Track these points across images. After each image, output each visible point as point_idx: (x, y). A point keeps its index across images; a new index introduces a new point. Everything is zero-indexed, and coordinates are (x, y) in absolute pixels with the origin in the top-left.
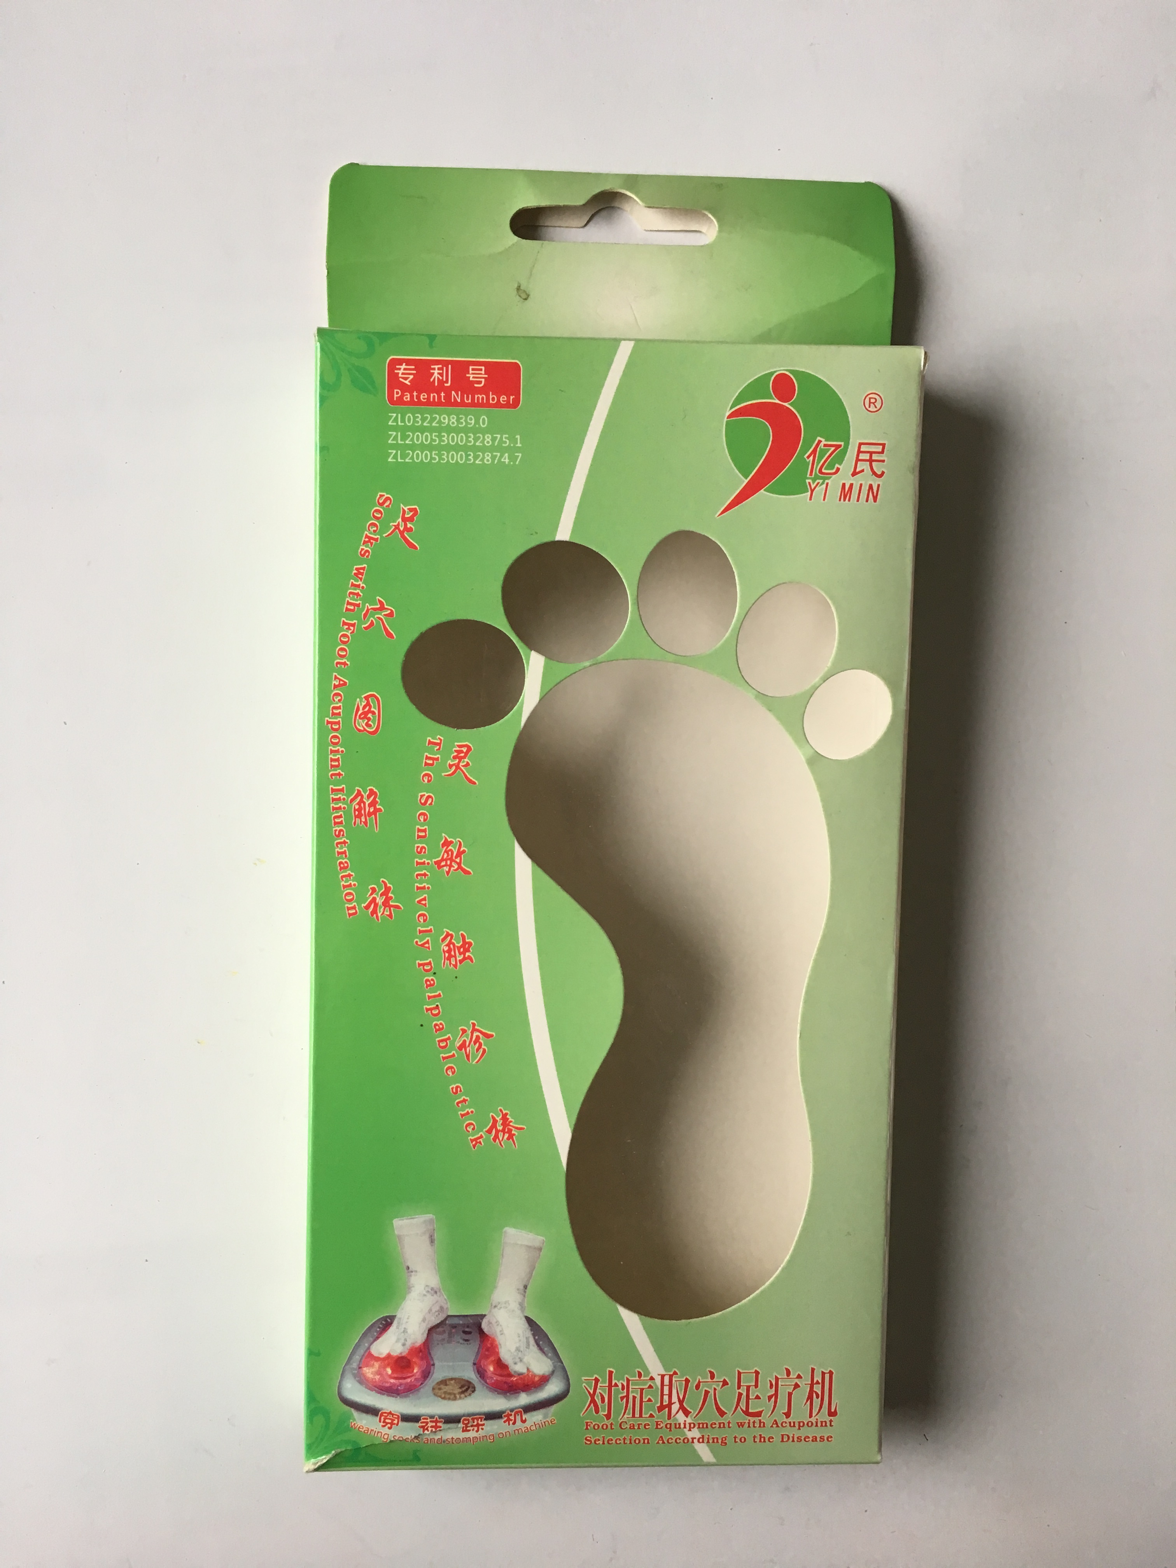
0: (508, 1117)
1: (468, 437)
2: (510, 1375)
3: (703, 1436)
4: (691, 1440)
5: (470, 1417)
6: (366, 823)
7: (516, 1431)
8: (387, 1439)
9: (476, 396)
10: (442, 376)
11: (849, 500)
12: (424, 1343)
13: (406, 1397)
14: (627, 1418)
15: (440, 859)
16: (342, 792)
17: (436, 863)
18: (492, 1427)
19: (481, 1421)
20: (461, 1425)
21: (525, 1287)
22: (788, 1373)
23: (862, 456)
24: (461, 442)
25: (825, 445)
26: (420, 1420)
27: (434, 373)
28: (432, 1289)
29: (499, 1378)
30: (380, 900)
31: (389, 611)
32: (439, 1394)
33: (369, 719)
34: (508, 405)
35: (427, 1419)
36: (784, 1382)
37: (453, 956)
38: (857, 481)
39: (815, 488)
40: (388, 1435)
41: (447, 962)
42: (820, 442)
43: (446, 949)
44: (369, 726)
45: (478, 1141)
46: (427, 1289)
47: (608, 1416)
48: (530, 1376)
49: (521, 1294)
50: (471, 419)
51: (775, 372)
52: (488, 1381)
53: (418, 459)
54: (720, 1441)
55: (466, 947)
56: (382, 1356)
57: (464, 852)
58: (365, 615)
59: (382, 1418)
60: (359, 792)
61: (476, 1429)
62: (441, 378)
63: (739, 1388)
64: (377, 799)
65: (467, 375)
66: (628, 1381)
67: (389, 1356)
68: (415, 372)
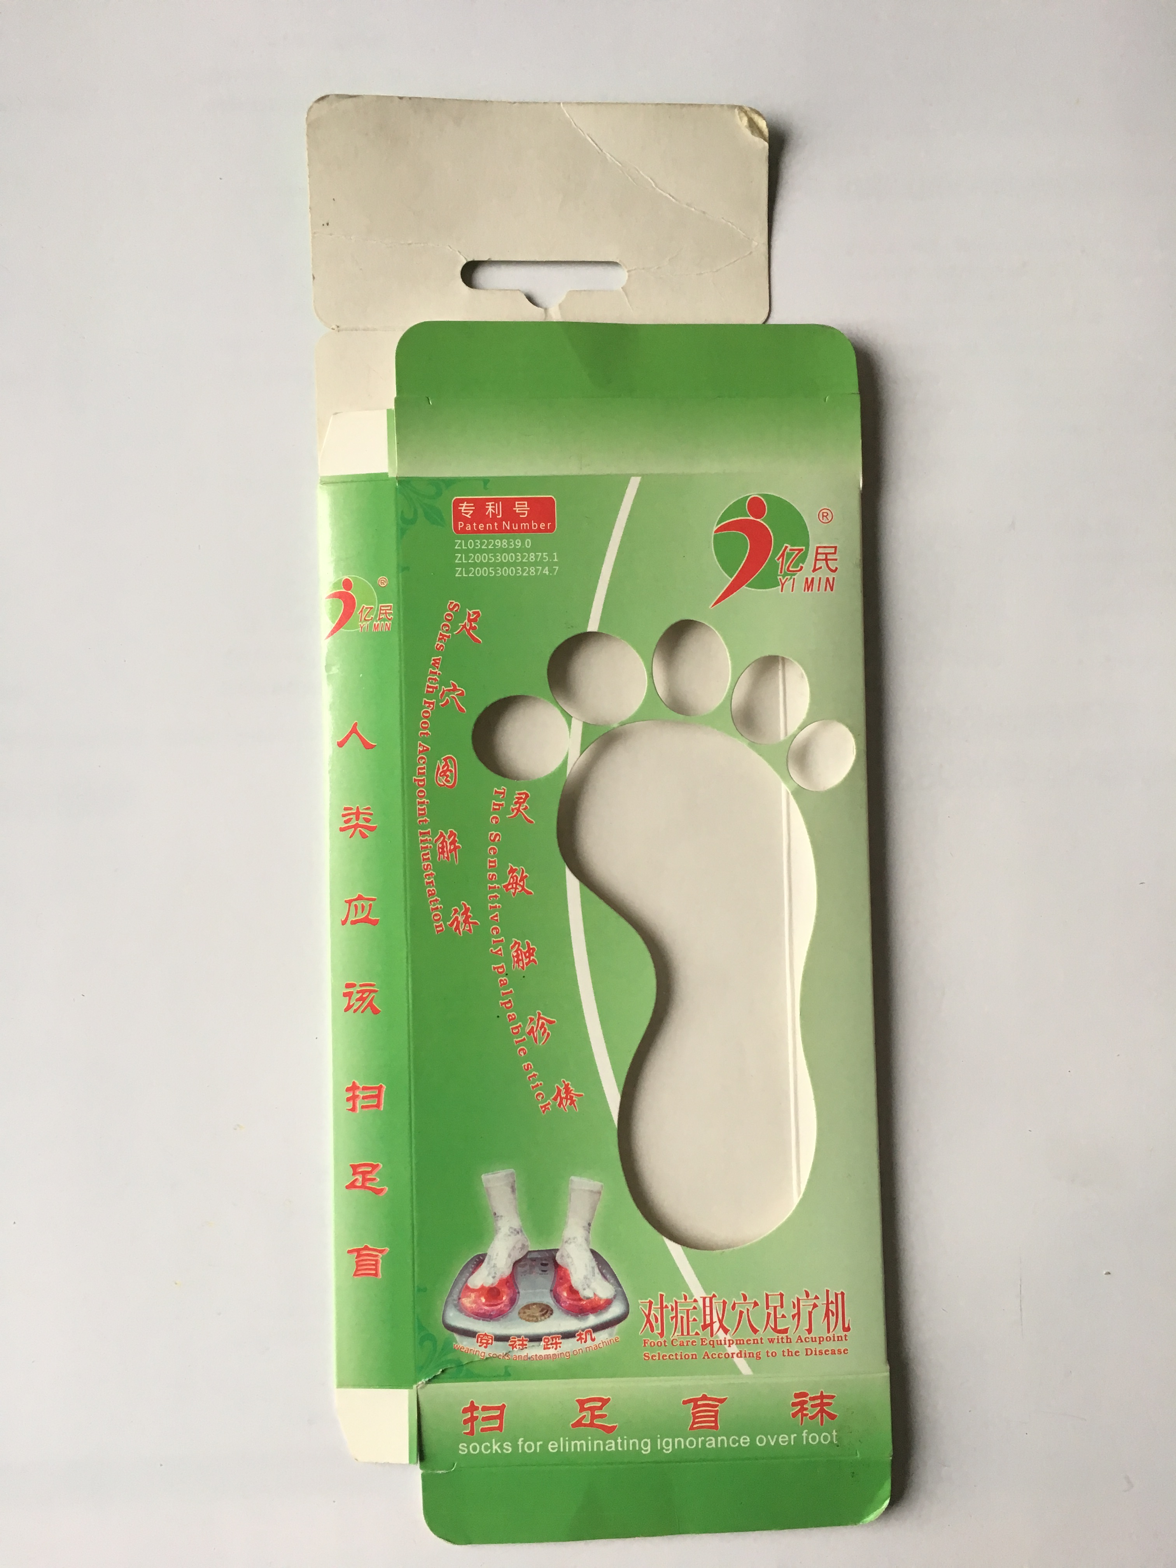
0: (569, 1086)
1: (516, 556)
2: (581, 1300)
3: (741, 1351)
4: (731, 1355)
5: (549, 1336)
6: (448, 858)
7: (588, 1349)
8: (484, 1356)
9: (522, 525)
10: (495, 511)
11: (812, 590)
12: (511, 1274)
13: (498, 1320)
14: (677, 1335)
15: (507, 883)
16: (428, 835)
17: (504, 886)
18: (568, 1345)
19: (559, 1340)
20: (542, 1343)
21: (589, 1225)
22: (807, 1295)
23: (819, 557)
24: (512, 560)
25: (791, 550)
26: (510, 1339)
27: (488, 508)
28: (515, 1230)
29: (572, 1302)
30: (461, 919)
31: (461, 692)
32: (524, 1318)
33: (447, 776)
34: (546, 530)
35: (515, 1338)
36: (805, 1302)
37: (520, 960)
38: (817, 576)
39: (785, 582)
40: (485, 1353)
41: (516, 965)
42: (786, 547)
43: (515, 954)
44: (448, 781)
45: (547, 1107)
46: (511, 1230)
47: (662, 1334)
48: (597, 1300)
49: (587, 1230)
50: (518, 542)
51: (751, 495)
52: (563, 1304)
53: (478, 574)
54: (755, 1356)
55: (530, 952)
56: (478, 1288)
57: (526, 876)
58: (442, 695)
59: (479, 1339)
60: (442, 835)
61: (555, 1346)
62: (494, 512)
63: (767, 1308)
64: (456, 839)
65: (514, 509)
66: (676, 1303)
67: (483, 1287)
68: (474, 508)
